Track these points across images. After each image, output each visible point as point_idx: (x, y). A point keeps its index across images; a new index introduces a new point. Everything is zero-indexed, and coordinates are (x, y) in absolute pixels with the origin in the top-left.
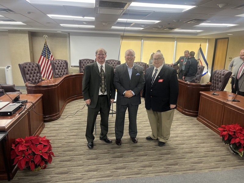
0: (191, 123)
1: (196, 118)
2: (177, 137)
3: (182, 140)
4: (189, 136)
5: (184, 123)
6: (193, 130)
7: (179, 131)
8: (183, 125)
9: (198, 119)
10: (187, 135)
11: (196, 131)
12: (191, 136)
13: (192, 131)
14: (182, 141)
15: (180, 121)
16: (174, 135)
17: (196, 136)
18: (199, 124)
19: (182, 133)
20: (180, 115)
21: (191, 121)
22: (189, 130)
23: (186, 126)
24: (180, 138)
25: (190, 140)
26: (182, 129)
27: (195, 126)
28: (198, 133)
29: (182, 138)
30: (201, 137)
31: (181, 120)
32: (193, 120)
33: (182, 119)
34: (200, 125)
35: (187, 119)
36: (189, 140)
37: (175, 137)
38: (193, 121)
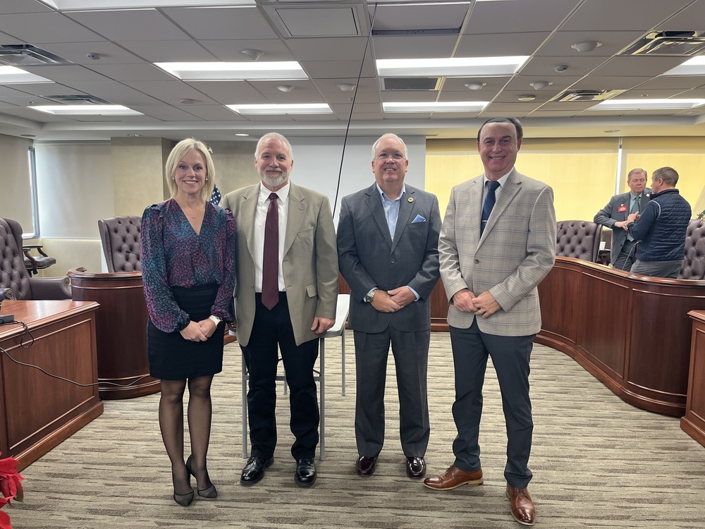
0: (650, 443)
1: (678, 422)
2: (570, 498)
3: (589, 514)
4: (629, 500)
5: (618, 441)
6: (654, 472)
7: (588, 473)
8: (613, 447)
9: (684, 427)
10: (619, 492)
11: (668, 479)
12: (635, 501)
13: (648, 478)
14: (589, 521)
15: (605, 430)
16: (560, 489)
17: (660, 501)
18: (686, 449)
19: (595, 484)
20: (610, 406)
21: (654, 433)
22: (634, 472)
23: (628, 452)
24: (580, 506)
25: (628, 518)
26: (602, 464)
27: (667, 455)
28: (674, 487)
29: (591, 507)
30: (683, 510)
31: (610, 426)
32: (662, 428)
33: (613, 422)
34: (692, 454)
35: (636, 423)
36: (622, 518)
37: (561, 498)
38: (664, 432)
